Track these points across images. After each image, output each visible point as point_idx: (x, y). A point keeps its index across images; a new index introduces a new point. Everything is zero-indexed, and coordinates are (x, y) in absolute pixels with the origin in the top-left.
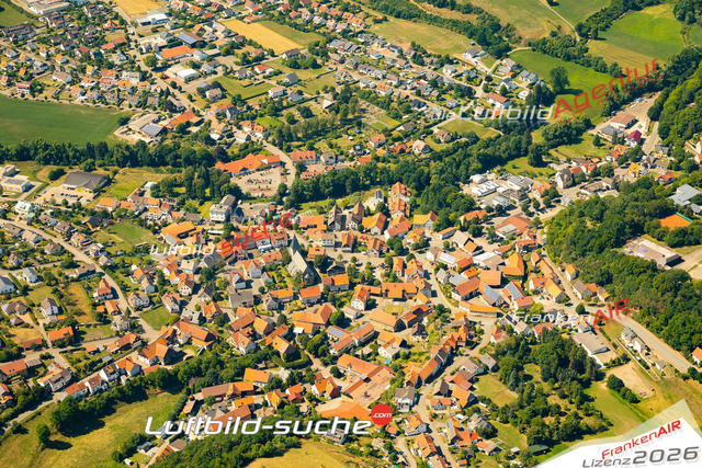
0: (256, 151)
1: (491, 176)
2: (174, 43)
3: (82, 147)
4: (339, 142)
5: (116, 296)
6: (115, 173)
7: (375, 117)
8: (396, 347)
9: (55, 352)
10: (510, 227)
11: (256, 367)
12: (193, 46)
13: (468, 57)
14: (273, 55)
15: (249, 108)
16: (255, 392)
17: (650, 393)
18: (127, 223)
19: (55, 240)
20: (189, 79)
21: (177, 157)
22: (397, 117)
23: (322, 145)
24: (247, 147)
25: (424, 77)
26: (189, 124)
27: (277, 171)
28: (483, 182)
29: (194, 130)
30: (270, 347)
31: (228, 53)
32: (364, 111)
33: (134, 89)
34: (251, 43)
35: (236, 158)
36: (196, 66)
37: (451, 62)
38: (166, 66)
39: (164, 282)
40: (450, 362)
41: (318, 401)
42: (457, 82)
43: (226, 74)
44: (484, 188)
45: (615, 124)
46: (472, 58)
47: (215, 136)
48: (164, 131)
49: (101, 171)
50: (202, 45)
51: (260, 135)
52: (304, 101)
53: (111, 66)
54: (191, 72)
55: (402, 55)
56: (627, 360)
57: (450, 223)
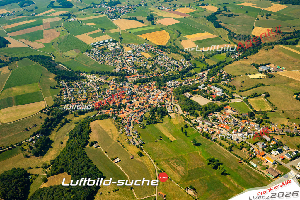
0: (134, 74)
1: (173, 81)
2: (130, 56)
3: (106, 72)
4: (149, 74)
5: (96, 95)
6: (110, 77)
7: (158, 70)
8: (137, 107)
9: (82, 103)
10: (170, 90)
11: (113, 108)
12: (133, 56)
13: (181, 60)
14: (146, 58)
15: (137, 67)
16: (110, 112)
17: (174, 118)
18: (106, 84)
19: (93, 86)
20: (129, 62)
21: (120, 74)
22: (161, 70)
23: (145, 74)
24: (132, 73)
25: (170, 63)
26: (125, 69)
27: (136, 78)
28: (170, 82)
29: (126, 70)
30: (116, 105)
31: (138, 58)
32: (156, 68)
33: (119, 63)
34: (143, 56)
35: (130, 75)
36: (131, 60)
37: (177, 61)
38: (127, 60)
39: (105, 94)
40: (144, 110)
41: (119, 114)
42: (177, 64)
43: (136, 61)
44: (169, 83)
45: (201, 74)
46: (182, 60)
47: (128, 71)
48: (121, 70)
49: (108, 76)
50: (135, 56)
51: (136, 72)
52: (147, 66)
53: (118, 59)
54: (130, 60)
55: (169, 59)
56: (174, 112)
57: (159, 88)
